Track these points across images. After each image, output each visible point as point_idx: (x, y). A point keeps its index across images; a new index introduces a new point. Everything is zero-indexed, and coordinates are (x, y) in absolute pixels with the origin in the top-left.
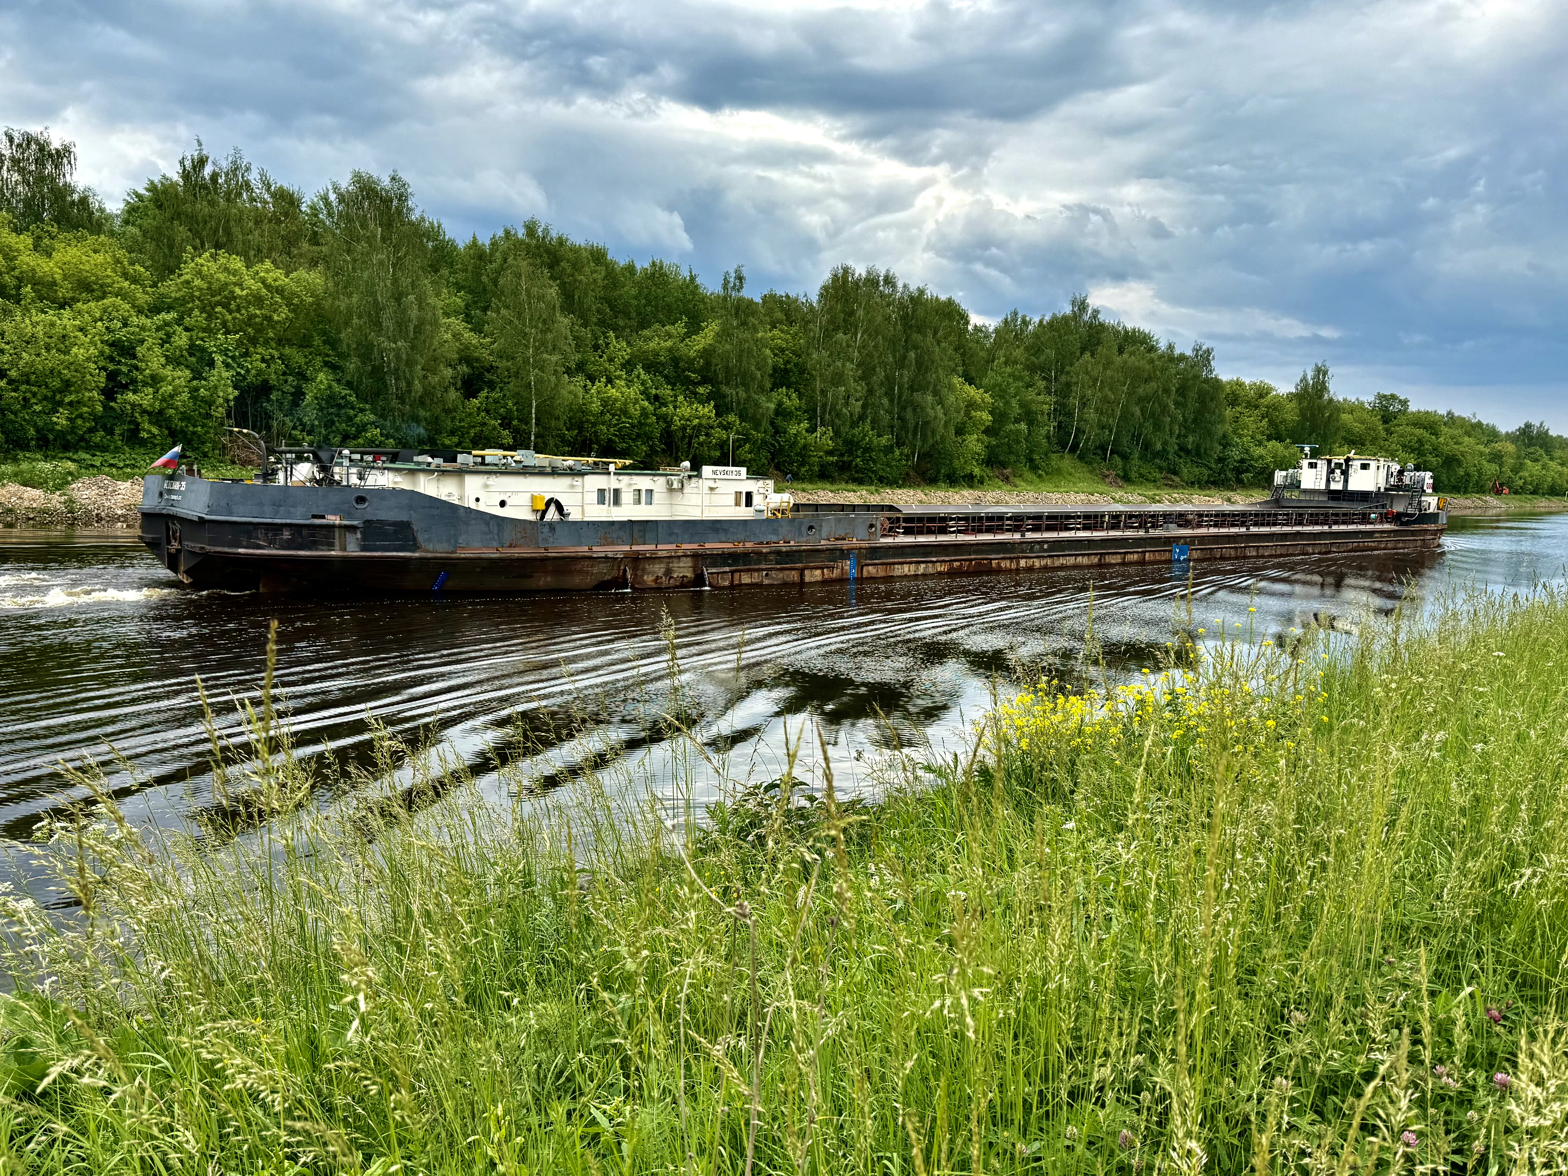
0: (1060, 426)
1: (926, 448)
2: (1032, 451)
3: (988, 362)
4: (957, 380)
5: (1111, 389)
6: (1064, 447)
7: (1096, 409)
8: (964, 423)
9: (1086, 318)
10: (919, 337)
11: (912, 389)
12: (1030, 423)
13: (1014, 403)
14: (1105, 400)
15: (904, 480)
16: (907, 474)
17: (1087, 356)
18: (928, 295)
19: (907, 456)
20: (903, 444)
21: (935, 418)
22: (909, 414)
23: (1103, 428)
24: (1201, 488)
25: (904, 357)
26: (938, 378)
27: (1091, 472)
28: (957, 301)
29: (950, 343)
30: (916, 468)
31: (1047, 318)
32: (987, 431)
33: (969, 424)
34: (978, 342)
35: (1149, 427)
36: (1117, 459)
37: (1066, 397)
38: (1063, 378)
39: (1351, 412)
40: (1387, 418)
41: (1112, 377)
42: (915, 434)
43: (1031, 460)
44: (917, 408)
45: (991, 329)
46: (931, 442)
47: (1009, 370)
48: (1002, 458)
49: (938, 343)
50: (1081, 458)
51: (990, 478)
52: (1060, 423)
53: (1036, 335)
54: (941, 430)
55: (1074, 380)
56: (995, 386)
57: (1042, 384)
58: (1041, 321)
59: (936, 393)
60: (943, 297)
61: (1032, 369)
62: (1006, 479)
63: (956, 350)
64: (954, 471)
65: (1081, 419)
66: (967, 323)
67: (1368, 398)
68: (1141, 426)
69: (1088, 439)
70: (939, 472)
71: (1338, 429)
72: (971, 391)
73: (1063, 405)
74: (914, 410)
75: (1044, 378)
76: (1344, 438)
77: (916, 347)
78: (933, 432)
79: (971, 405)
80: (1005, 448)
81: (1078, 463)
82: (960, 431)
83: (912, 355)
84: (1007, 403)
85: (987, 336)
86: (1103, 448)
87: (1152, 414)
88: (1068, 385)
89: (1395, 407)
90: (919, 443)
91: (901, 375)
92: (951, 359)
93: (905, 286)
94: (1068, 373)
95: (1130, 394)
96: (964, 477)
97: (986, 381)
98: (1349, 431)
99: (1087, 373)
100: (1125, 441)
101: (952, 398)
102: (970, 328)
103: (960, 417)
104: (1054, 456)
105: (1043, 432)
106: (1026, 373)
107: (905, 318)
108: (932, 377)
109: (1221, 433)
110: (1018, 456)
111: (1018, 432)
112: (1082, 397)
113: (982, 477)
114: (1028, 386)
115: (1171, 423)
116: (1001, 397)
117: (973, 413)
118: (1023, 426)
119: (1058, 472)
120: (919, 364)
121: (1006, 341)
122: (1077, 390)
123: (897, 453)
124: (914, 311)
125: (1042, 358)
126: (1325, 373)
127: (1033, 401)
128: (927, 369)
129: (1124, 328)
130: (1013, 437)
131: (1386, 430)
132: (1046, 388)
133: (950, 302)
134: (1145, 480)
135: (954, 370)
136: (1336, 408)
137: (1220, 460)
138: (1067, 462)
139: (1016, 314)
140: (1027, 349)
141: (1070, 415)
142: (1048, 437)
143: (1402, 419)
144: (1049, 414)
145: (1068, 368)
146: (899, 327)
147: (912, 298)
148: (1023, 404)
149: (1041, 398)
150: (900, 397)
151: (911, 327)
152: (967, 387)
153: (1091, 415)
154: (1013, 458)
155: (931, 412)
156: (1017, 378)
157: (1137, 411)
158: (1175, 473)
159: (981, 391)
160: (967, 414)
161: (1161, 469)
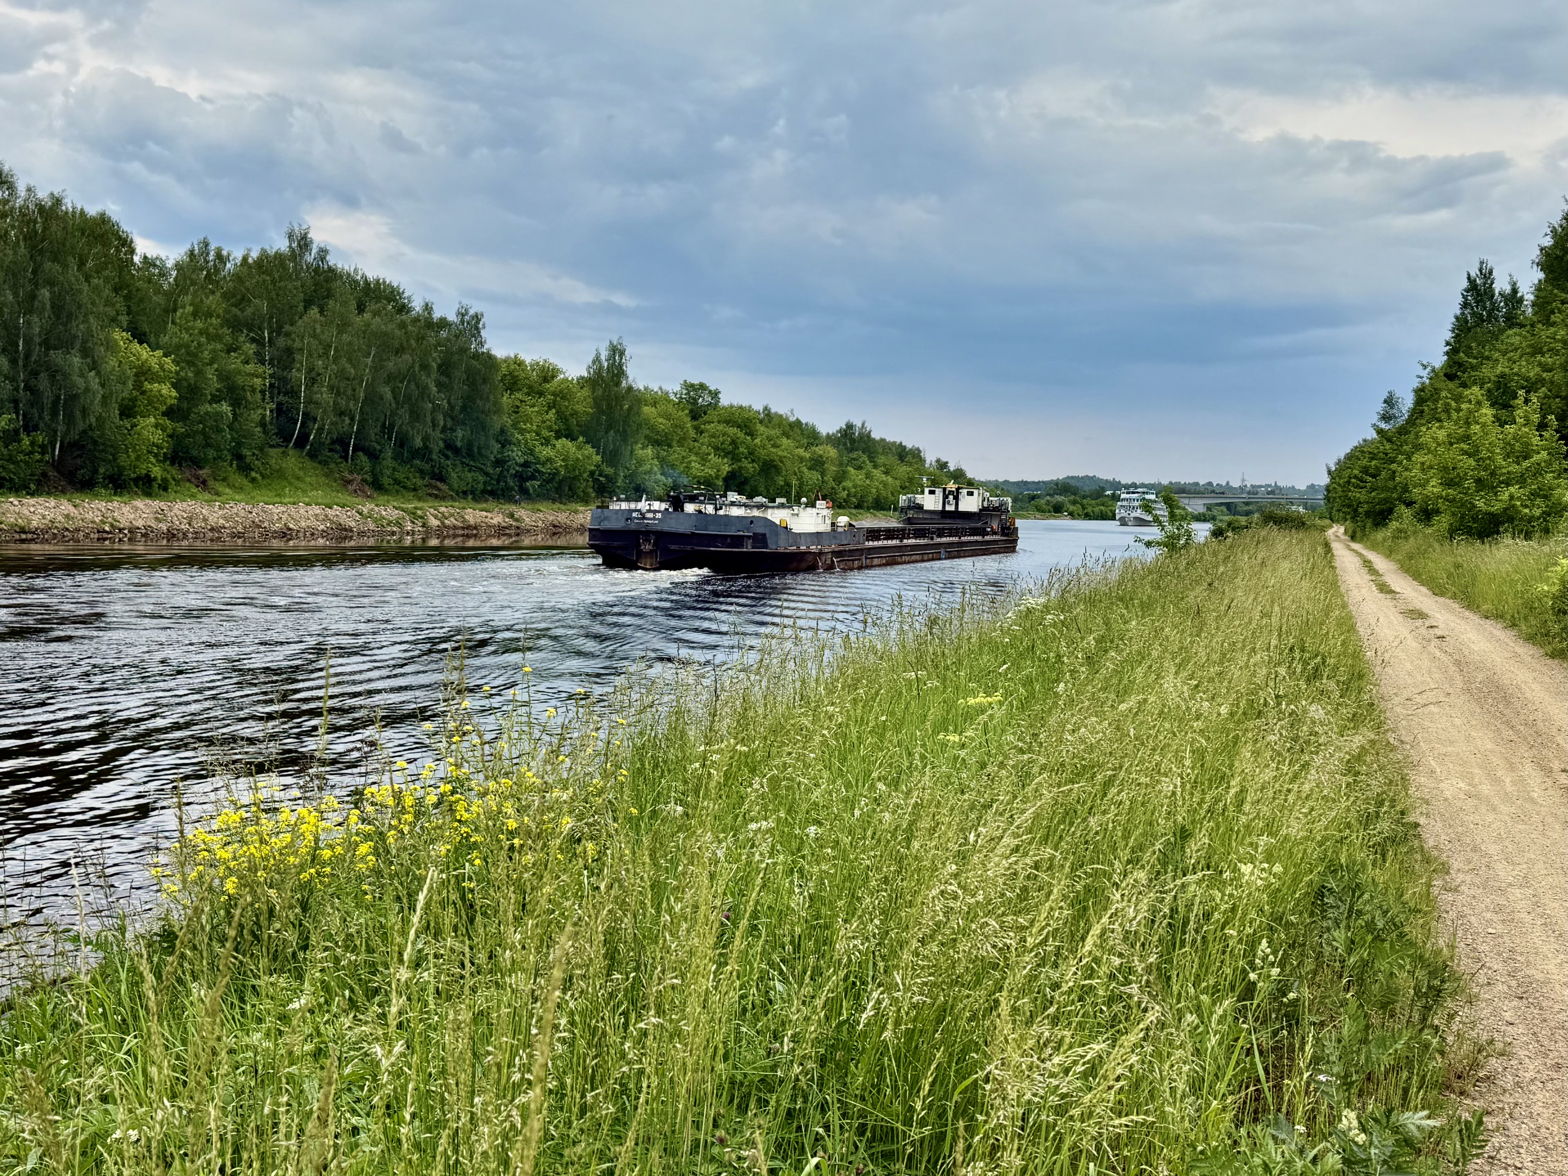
0: (279, 410)
1: (74, 436)
2: (239, 444)
3: (166, 311)
4: (119, 336)
5: (350, 360)
6: (287, 440)
7: (331, 388)
8: (134, 400)
9: (310, 258)
10: (57, 267)
11: (47, 345)
12: (236, 403)
13: (210, 373)
14: (342, 375)
15: (39, 483)
16: (44, 474)
17: (314, 312)
18: (68, 205)
19: (42, 446)
20: (36, 428)
21: (87, 390)
22: (43, 383)
23: (341, 414)
24: (476, 499)
25: (33, 297)
26: (89, 330)
27: (327, 475)
28: (115, 218)
29: (107, 280)
30: (58, 465)
31: (255, 254)
32: (170, 413)
33: (142, 401)
34: (150, 281)
35: (404, 414)
36: (362, 457)
37: (288, 367)
38: (281, 342)
39: (655, 404)
40: (697, 413)
41: (350, 344)
42: (54, 414)
43: (239, 457)
44: (54, 373)
45: (170, 264)
46: (81, 426)
47: (199, 324)
48: (194, 453)
49: (87, 278)
50: (312, 456)
51: (178, 482)
52: (279, 404)
53: (237, 277)
54: (97, 408)
55: (297, 344)
56: (178, 347)
57: (250, 349)
58: (245, 259)
59: (85, 352)
60: (92, 211)
61: (235, 325)
62: (203, 484)
63: (116, 290)
64: (121, 469)
65: (309, 401)
66: (132, 251)
67: (673, 388)
68: (393, 413)
69: (321, 430)
70: (95, 471)
71: (640, 426)
72: (143, 352)
73: (284, 380)
74: (52, 377)
75: (253, 340)
76: (647, 437)
77: (51, 283)
78: (84, 412)
79: (143, 373)
80: (200, 439)
81: (308, 463)
82: (128, 411)
83: (45, 293)
84: (199, 373)
85: (163, 274)
86: (342, 442)
87: (408, 397)
88: (289, 351)
89: (704, 400)
90: (61, 428)
91: (28, 323)
92: (108, 303)
93: (29, 190)
94: (288, 334)
95: (377, 368)
96: (136, 480)
97: (164, 339)
98: (652, 428)
99: (315, 336)
100: (373, 432)
101: (113, 362)
102: (137, 259)
103: (127, 390)
104: (273, 452)
105: (256, 416)
106: (226, 331)
107: (30, 238)
108: (78, 328)
109: (498, 427)
110: (218, 449)
111: (219, 415)
112: (310, 370)
113: (164, 480)
114: (230, 350)
115: (434, 410)
116: (191, 364)
117: (147, 386)
118: (225, 408)
119: (280, 474)
120: (58, 308)
121: (193, 283)
122: (302, 359)
123: (26, 441)
124: (45, 229)
125: (249, 311)
126: (622, 354)
127: (239, 372)
128: (70, 316)
129: (364, 277)
130: (209, 423)
131: (696, 428)
132: (257, 354)
133: (103, 220)
134: (401, 488)
135: (113, 320)
136: (637, 398)
137: (499, 463)
138: (292, 461)
139: (206, 245)
140: (226, 296)
141: (294, 393)
142: (262, 424)
143: (712, 415)
144: (263, 392)
145: (287, 328)
146: (22, 250)
147: (41, 208)
148: (224, 376)
149: (250, 368)
150: (27, 356)
151: (41, 252)
152: (136, 346)
153: (324, 396)
154: (211, 453)
155: (80, 382)
156: (211, 338)
157: (386, 392)
158: (442, 479)
159: (159, 353)
160: (138, 386)
161: (422, 472)
